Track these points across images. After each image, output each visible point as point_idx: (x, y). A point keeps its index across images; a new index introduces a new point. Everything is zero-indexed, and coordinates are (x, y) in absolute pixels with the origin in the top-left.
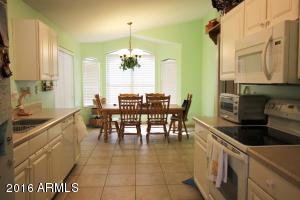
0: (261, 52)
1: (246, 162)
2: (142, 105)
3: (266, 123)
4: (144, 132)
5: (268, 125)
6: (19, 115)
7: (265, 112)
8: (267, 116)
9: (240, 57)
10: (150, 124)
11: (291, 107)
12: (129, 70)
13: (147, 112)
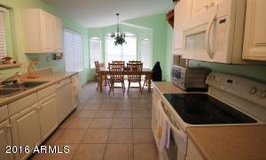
0: (205, 32)
1: (185, 141)
2: (125, 69)
3: (207, 91)
4: (127, 86)
5: (209, 93)
6: (29, 78)
7: (207, 82)
8: (208, 86)
9: (187, 36)
10: (130, 81)
11: (230, 81)
12: (119, 45)
13: (128, 74)
